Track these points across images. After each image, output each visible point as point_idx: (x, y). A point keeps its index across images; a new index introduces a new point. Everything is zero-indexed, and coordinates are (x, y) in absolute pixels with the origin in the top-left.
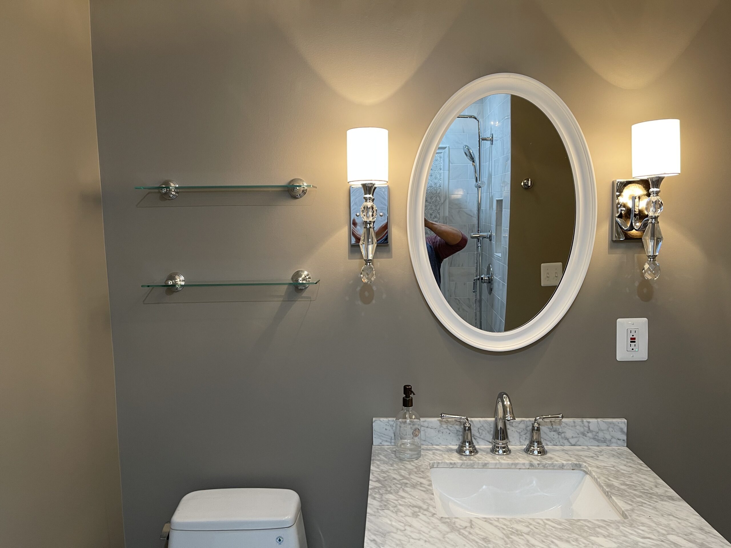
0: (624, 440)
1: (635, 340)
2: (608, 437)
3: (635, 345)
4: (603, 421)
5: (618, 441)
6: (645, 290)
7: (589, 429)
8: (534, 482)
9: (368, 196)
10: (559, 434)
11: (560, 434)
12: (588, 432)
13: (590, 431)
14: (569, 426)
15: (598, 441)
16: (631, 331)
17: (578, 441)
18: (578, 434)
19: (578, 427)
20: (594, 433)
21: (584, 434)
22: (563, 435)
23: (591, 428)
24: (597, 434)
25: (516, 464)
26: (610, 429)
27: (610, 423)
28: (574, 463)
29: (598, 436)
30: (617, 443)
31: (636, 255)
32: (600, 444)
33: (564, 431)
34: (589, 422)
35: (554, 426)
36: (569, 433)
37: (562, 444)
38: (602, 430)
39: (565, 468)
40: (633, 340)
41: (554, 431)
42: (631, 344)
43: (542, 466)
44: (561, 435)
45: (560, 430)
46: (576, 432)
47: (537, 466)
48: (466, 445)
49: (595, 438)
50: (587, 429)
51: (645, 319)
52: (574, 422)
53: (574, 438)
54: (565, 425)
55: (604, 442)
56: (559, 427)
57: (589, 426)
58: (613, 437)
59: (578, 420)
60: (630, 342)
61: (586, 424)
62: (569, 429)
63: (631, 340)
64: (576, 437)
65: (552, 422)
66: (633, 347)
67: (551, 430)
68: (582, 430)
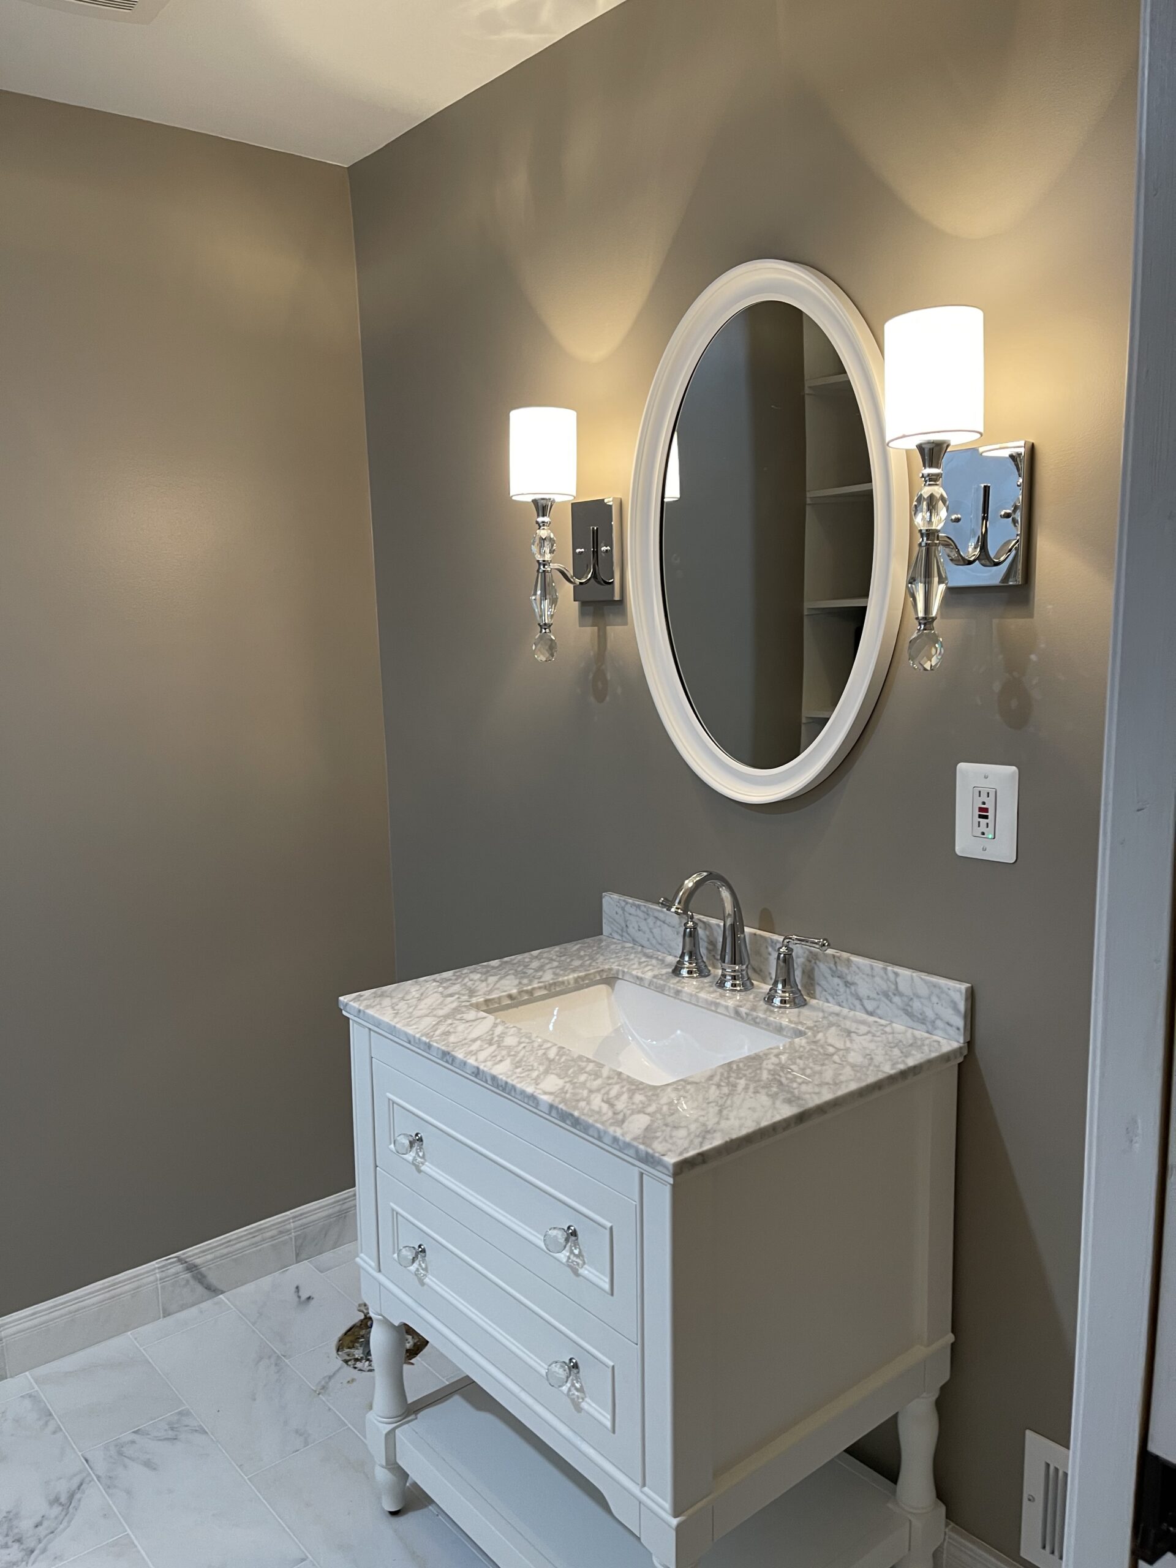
0: (958, 1029)
1: (987, 812)
2: (930, 1014)
3: (987, 824)
4: (922, 979)
5: (948, 1028)
6: (1014, 704)
7: (897, 987)
9: (540, 519)
10: (846, 986)
11: (848, 985)
12: (895, 995)
13: (898, 992)
14: (863, 974)
15: (910, 1015)
16: (980, 792)
17: (878, 1007)
18: (878, 994)
19: (877, 979)
20: (905, 999)
21: (886, 995)
22: (853, 988)
23: (901, 987)
24: (911, 1003)
26: (934, 999)
27: (935, 986)
29: (911, 1007)
30: (945, 1031)
31: (995, 621)
32: (915, 1025)
33: (856, 981)
34: (896, 974)
35: (839, 968)
36: (863, 990)
37: (852, 1007)
38: (919, 997)
40: (983, 813)
41: (839, 977)
42: (979, 822)
44: (849, 987)
45: (849, 978)
46: (875, 989)
49: (907, 1010)
50: (893, 987)
51: (1014, 768)
52: (872, 968)
53: (871, 999)
54: (857, 970)
55: (923, 1023)
56: (845, 970)
57: (896, 983)
58: (938, 1017)
59: (878, 965)
60: (977, 816)
61: (892, 976)
62: (863, 979)
63: (979, 811)
64: (874, 999)
65: (836, 958)
66: (983, 828)
67: (834, 974)
68: (884, 987)
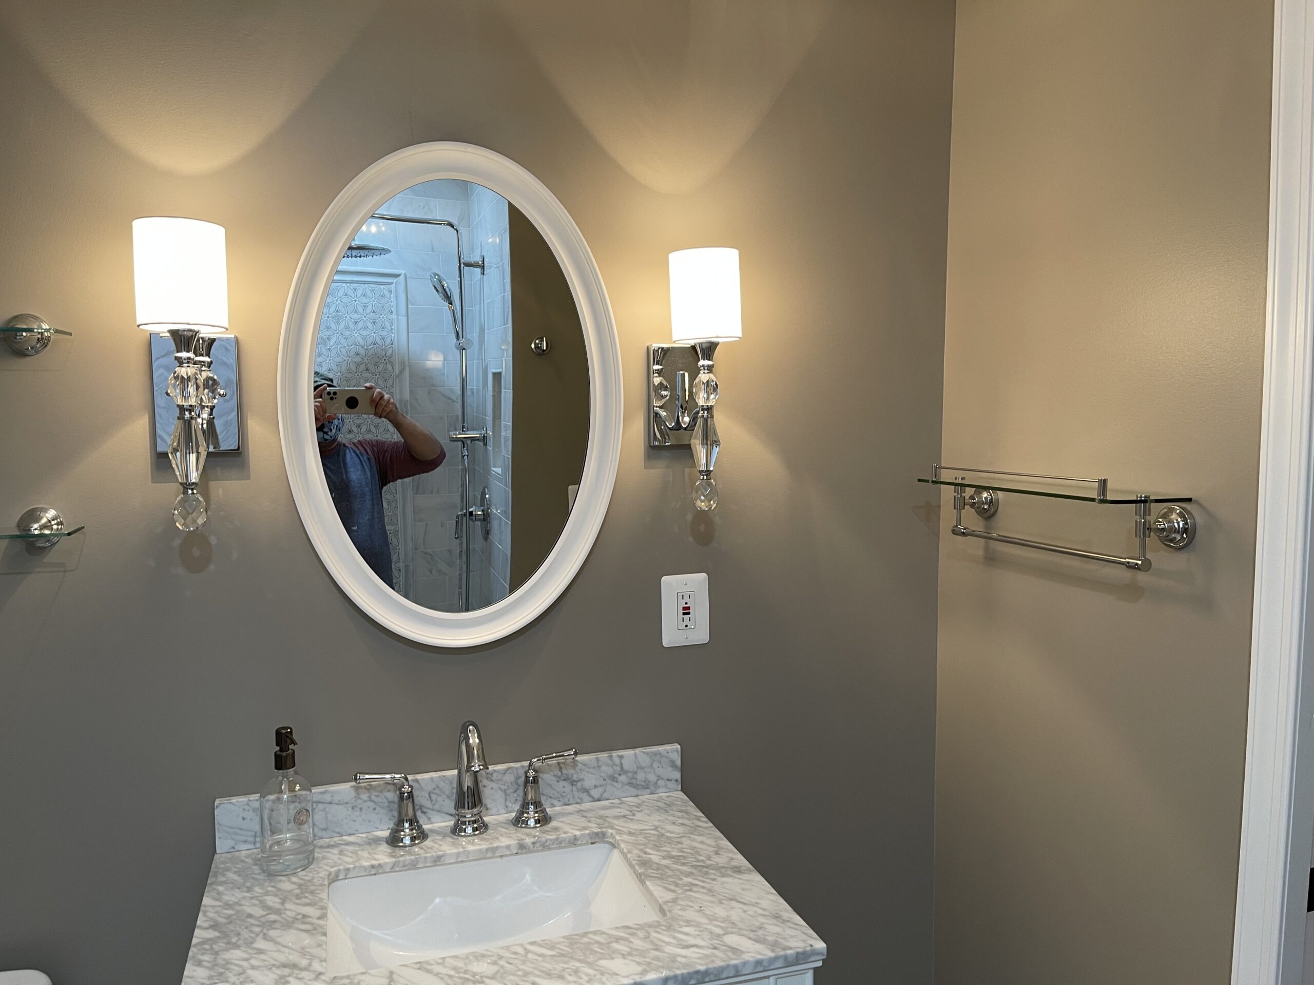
0: (677, 781)
1: (690, 610)
2: (652, 778)
3: (690, 618)
4: (644, 753)
5: (668, 783)
6: (702, 528)
7: (622, 768)
8: (528, 877)
9: (184, 355)
10: (572, 785)
11: (574, 783)
12: (620, 775)
13: (623, 771)
14: (589, 768)
15: (636, 786)
16: (683, 596)
17: (605, 791)
18: (604, 780)
19: (604, 768)
20: (630, 775)
21: (613, 779)
22: (579, 784)
23: (626, 767)
24: (635, 776)
25: (494, 850)
26: (655, 765)
27: (655, 754)
28: (594, 832)
29: (636, 779)
30: (666, 786)
31: (687, 470)
32: (639, 792)
33: (582, 777)
34: (621, 757)
35: (564, 772)
36: (590, 780)
37: (579, 800)
38: (642, 768)
39: (579, 842)
40: (686, 611)
41: (564, 780)
42: (683, 618)
43: (541, 845)
44: (575, 785)
45: (575, 777)
46: (601, 777)
47: (532, 846)
48: (403, 826)
49: (632, 783)
50: (619, 769)
51: (703, 576)
52: (598, 760)
53: (598, 787)
54: (583, 766)
55: (647, 788)
56: (572, 771)
57: (622, 764)
58: (659, 777)
59: (603, 756)
60: (682, 614)
61: (617, 761)
62: (590, 773)
63: (683, 610)
64: (601, 786)
65: (560, 765)
66: (686, 622)
67: (559, 779)
68: (610, 771)
